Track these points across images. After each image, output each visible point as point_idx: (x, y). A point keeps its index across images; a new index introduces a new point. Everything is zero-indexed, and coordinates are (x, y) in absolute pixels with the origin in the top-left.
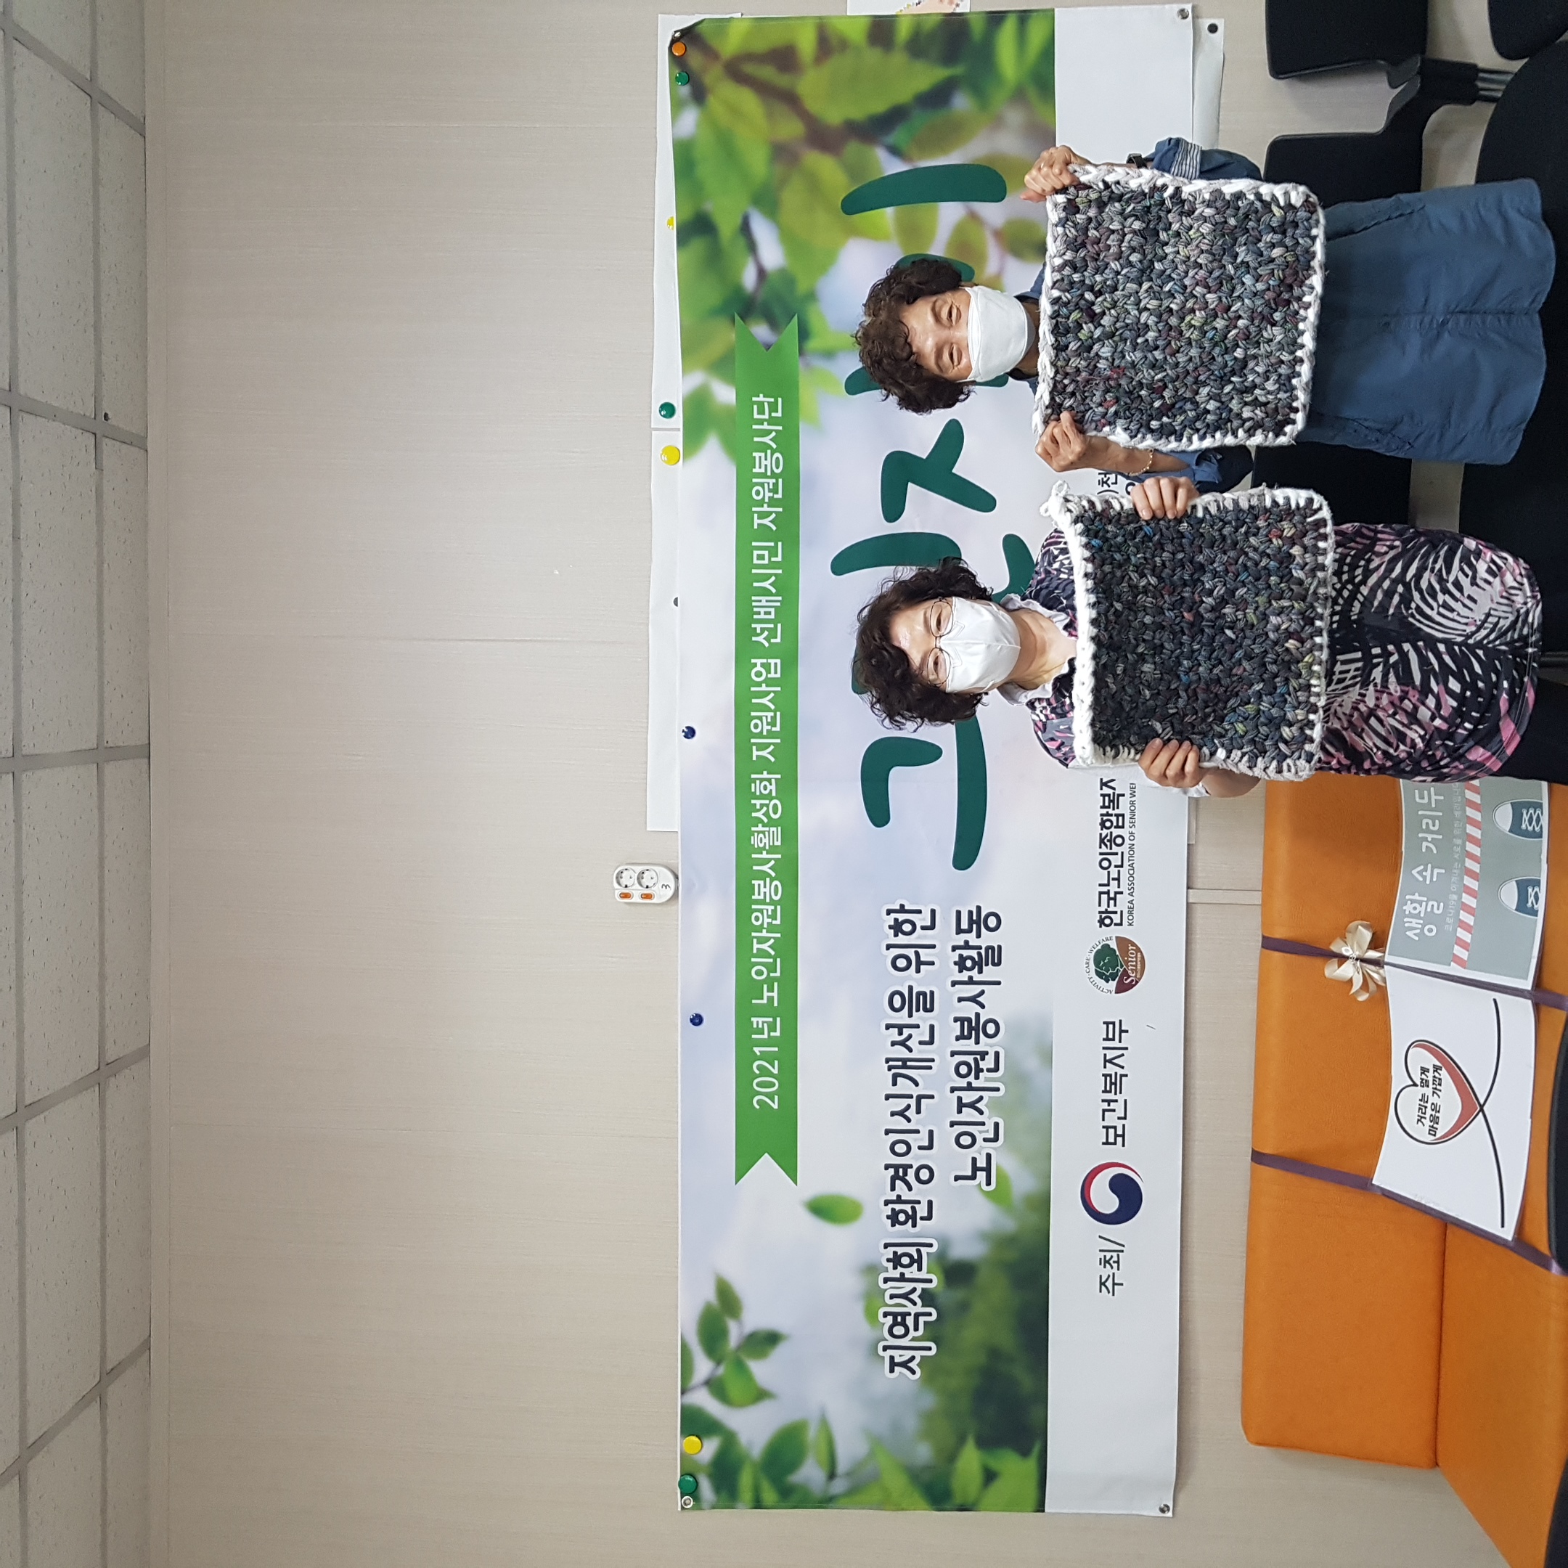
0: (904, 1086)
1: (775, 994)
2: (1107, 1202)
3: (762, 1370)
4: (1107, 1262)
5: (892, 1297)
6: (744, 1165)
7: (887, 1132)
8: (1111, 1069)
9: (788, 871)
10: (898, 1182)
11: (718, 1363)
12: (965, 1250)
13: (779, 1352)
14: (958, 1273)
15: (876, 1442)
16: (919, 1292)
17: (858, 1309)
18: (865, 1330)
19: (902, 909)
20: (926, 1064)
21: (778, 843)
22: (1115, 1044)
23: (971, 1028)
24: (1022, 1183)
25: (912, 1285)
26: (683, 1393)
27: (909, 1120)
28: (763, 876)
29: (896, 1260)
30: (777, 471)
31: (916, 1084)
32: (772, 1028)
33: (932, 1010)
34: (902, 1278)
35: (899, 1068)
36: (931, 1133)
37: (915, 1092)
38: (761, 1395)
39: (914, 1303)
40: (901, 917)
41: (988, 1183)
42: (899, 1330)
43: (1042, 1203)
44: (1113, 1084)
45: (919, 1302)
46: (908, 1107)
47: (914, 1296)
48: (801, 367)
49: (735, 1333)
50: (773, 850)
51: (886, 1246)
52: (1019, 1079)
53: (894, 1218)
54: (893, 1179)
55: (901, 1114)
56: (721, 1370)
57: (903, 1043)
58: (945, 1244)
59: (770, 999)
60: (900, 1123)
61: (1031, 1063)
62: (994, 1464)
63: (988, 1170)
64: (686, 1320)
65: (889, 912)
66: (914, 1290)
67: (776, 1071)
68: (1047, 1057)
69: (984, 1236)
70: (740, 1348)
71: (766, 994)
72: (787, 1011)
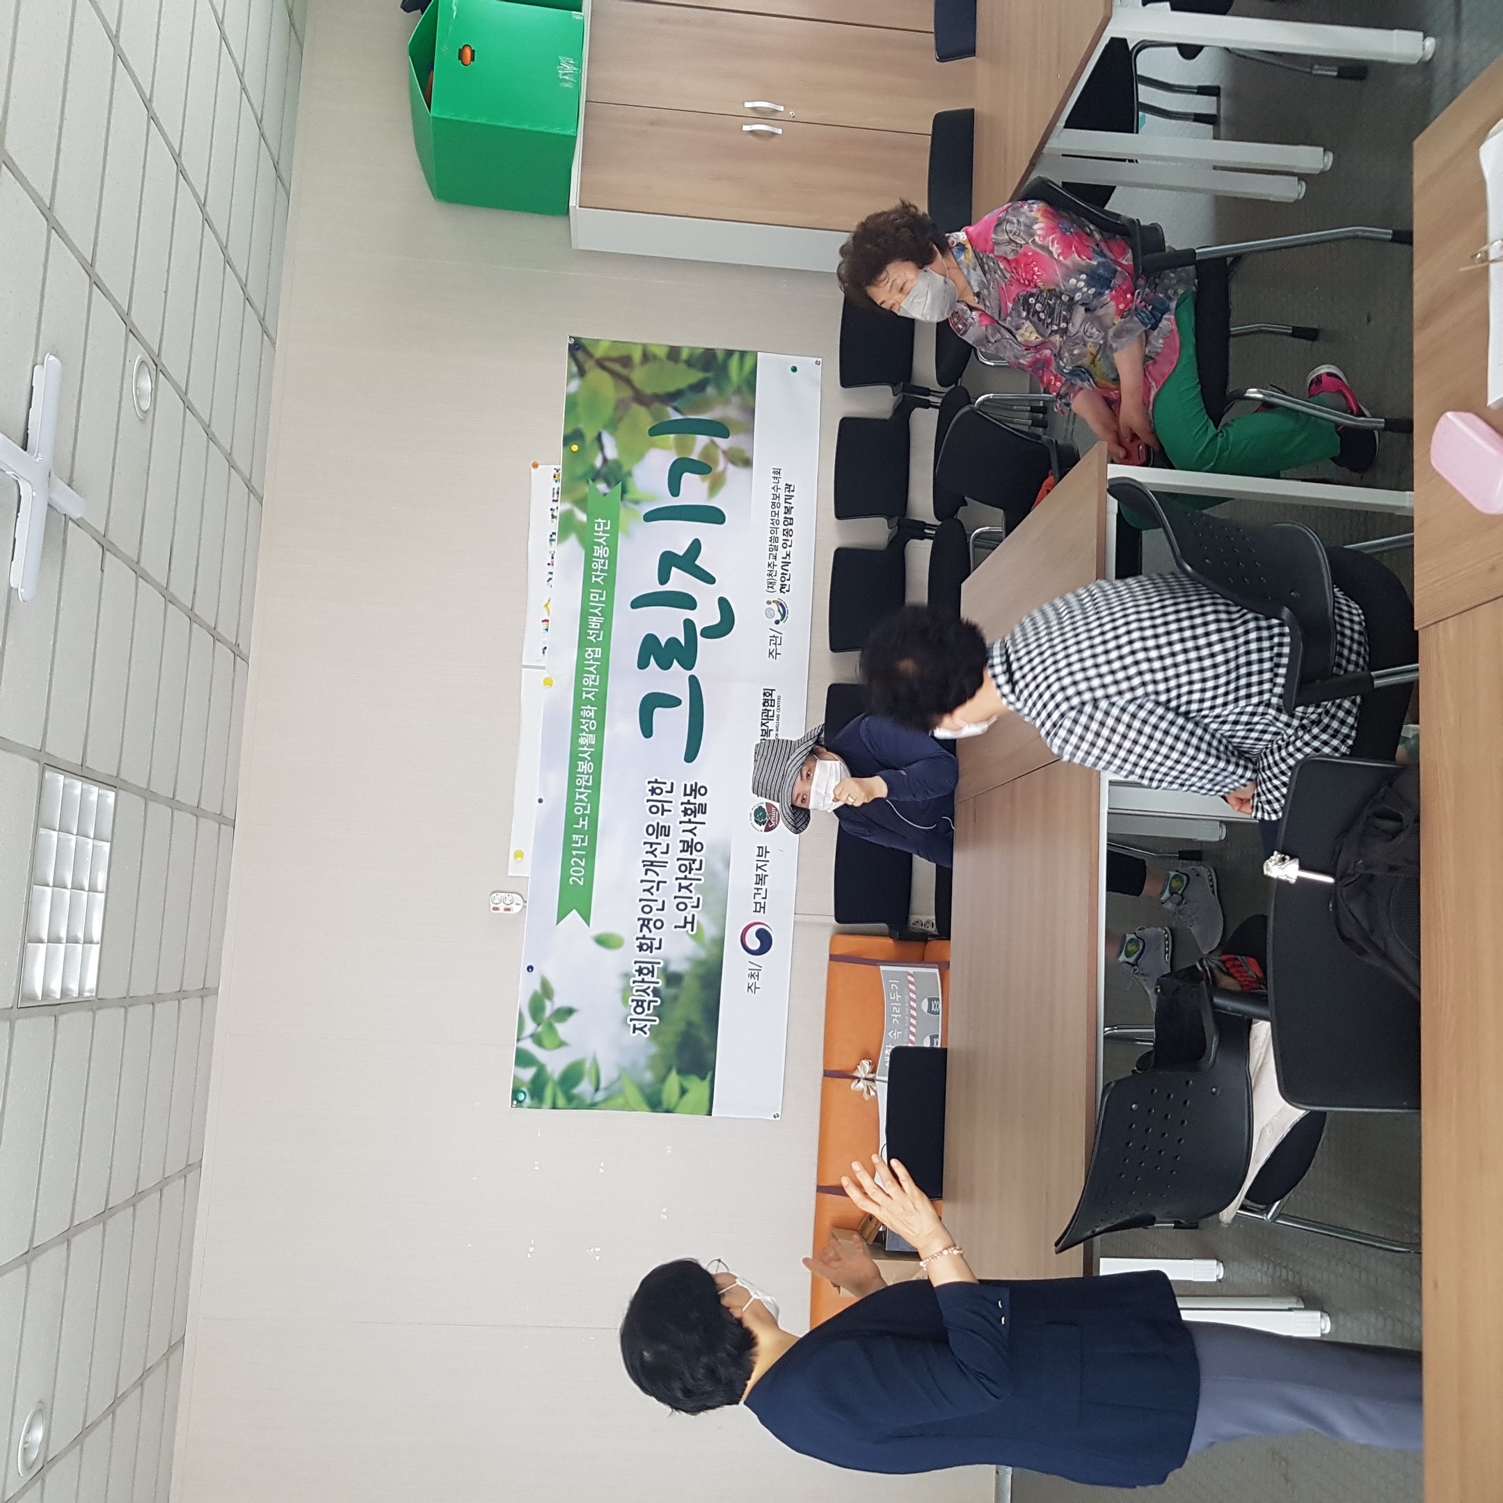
0: (651, 876)
1: (586, 823)
2: (755, 944)
3: (562, 1029)
4: (752, 976)
5: (637, 991)
6: (561, 916)
7: (640, 900)
8: (760, 872)
9: (597, 758)
10: (644, 928)
11: (539, 1025)
12: (677, 966)
13: (573, 1019)
14: (673, 979)
15: (623, 1071)
16: (651, 989)
17: (618, 997)
18: (622, 1010)
19: (656, 782)
20: (663, 864)
21: (593, 743)
22: (763, 858)
23: (689, 846)
24: (710, 931)
25: (648, 985)
26: (518, 1040)
27: (652, 894)
28: (584, 759)
29: (640, 971)
30: (606, 556)
31: (658, 875)
32: (583, 841)
33: (668, 835)
34: (643, 981)
35: (649, 866)
36: (664, 902)
37: (657, 879)
38: (562, 1044)
39: (649, 995)
40: (655, 785)
41: (692, 930)
42: (639, 1010)
43: (720, 942)
44: (761, 880)
45: (651, 994)
46: (652, 887)
47: (649, 991)
48: (621, 505)
49: (549, 1008)
50: (590, 746)
51: (636, 962)
52: (712, 874)
53: (641, 947)
54: (642, 926)
55: (649, 890)
56: (540, 1029)
57: (652, 852)
58: (667, 963)
59: (583, 825)
60: (647, 895)
61: (719, 867)
62: (687, 1084)
63: (692, 923)
64: (523, 1001)
65: (649, 782)
66: (649, 988)
67: (583, 864)
68: (727, 864)
69: (689, 959)
70: (551, 1016)
71: (581, 822)
72: (592, 832)
